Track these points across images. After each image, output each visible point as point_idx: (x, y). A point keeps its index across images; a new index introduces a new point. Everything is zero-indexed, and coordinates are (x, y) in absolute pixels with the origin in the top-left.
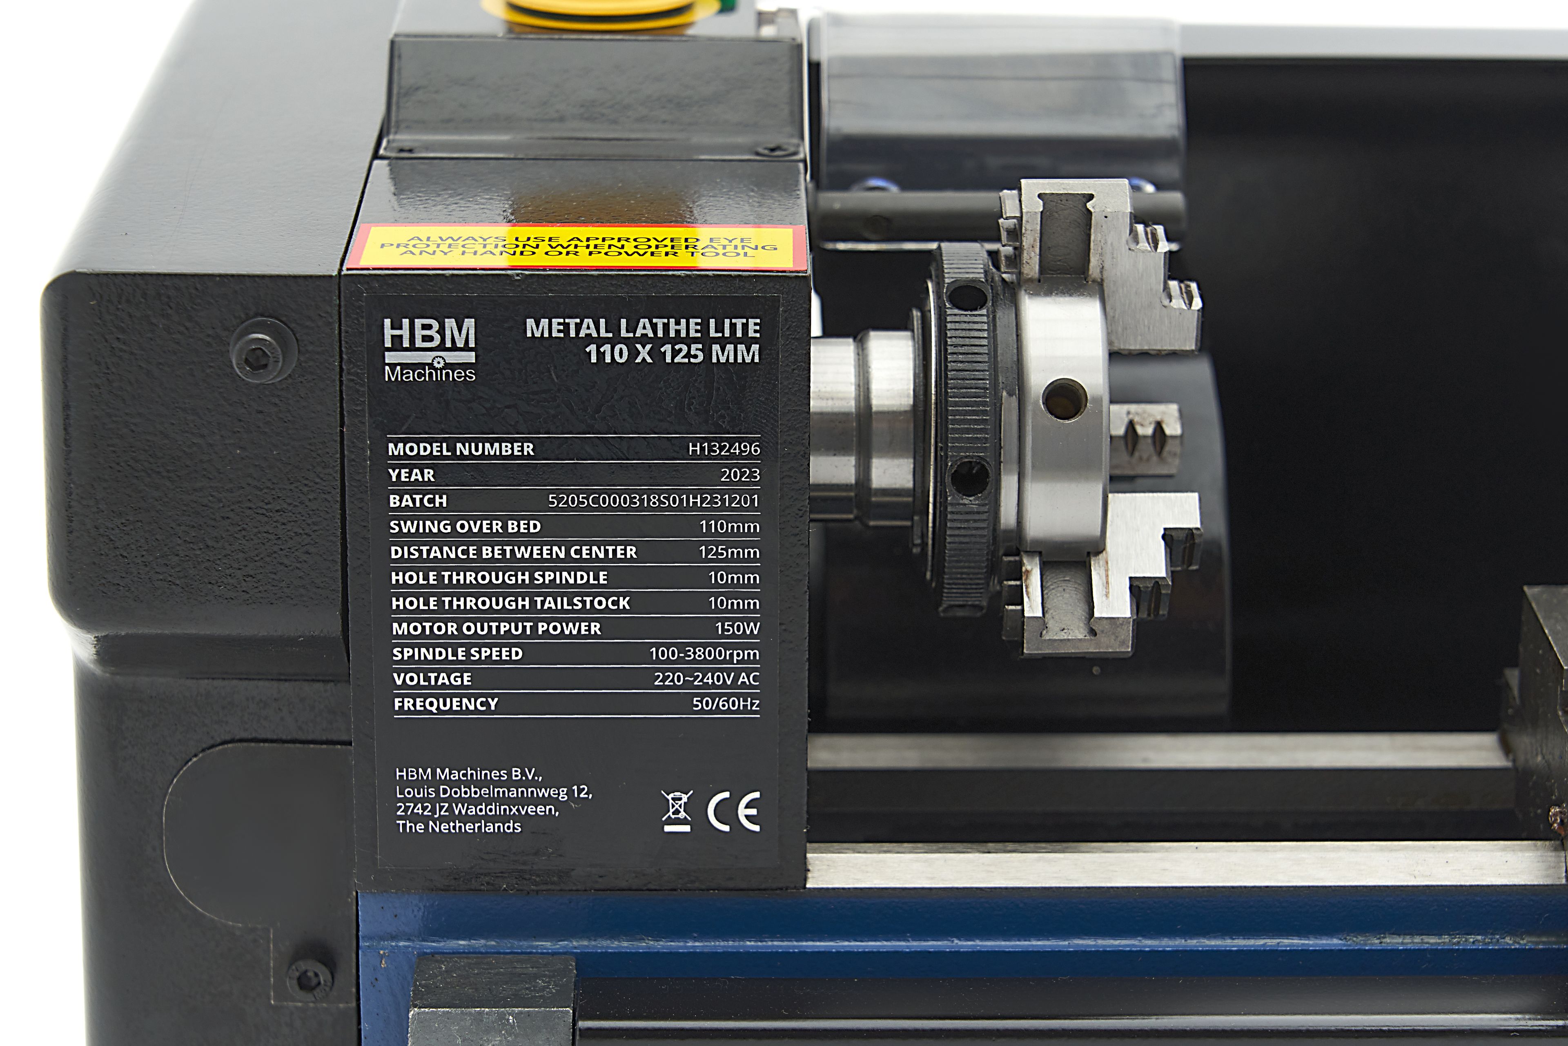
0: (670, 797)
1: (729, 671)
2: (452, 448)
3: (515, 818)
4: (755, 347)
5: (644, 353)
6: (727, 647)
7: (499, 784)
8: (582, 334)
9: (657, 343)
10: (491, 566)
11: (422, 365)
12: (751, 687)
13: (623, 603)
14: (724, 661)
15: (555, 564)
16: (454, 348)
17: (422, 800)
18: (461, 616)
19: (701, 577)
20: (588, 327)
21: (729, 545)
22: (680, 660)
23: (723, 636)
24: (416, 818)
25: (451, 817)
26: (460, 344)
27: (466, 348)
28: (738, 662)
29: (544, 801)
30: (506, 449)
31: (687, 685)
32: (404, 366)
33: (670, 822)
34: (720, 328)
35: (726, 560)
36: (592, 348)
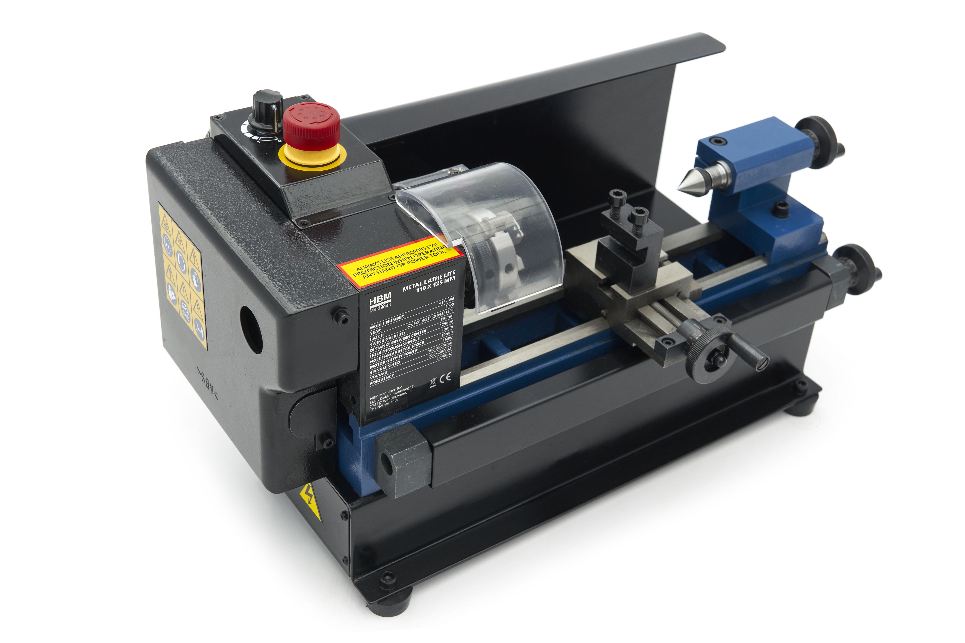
0: (431, 380)
1: (445, 349)
2: (385, 322)
3: (397, 398)
4: (454, 277)
5: (429, 286)
6: (445, 344)
7: (394, 392)
8: (416, 287)
9: (432, 283)
10: (394, 345)
11: (378, 307)
12: (450, 350)
13: (423, 343)
14: (445, 347)
15: (408, 340)
16: (386, 300)
17: (376, 403)
18: (385, 359)
19: (440, 331)
20: (417, 285)
21: (447, 322)
22: (435, 350)
23: (445, 342)
24: (374, 407)
25: (383, 403)
26: (387, 298)
27: (389, 299)
28: (448, 346)
29: (404, 392)
30: (398, 318)
31: (436, 355)
32: (374, 308)
33: (432, 385)
34: (446, 275)
35: (446, 325)
36: (418, 289)
